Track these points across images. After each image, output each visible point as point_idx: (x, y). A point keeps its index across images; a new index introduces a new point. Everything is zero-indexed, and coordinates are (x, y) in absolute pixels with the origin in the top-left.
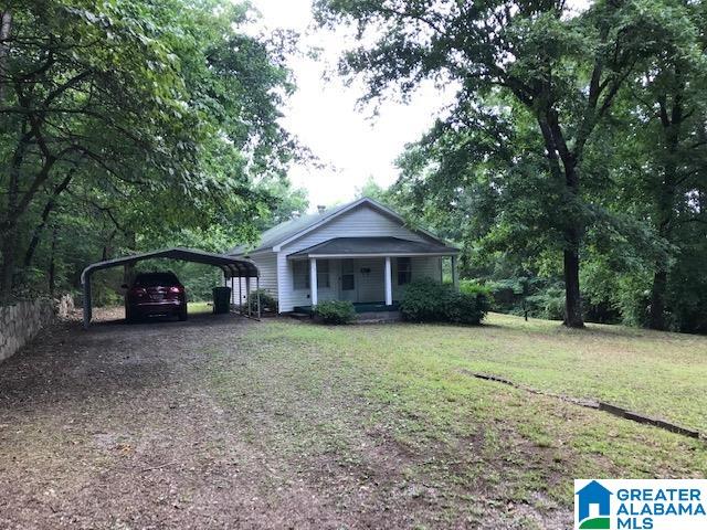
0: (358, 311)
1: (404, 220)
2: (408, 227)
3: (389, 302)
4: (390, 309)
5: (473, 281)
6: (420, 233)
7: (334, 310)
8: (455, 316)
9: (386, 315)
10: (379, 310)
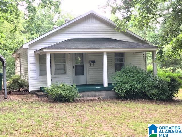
0: (80, 91)
1: (116, 25)
2: (119, 29)
3: (106, 85)
4: (106, 89)
5: (168, 69)
6: (128, 34)
7: (60, 91)
8: (154, 95)
9: (103, 94)
10: (98, 90)
